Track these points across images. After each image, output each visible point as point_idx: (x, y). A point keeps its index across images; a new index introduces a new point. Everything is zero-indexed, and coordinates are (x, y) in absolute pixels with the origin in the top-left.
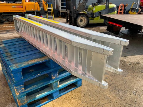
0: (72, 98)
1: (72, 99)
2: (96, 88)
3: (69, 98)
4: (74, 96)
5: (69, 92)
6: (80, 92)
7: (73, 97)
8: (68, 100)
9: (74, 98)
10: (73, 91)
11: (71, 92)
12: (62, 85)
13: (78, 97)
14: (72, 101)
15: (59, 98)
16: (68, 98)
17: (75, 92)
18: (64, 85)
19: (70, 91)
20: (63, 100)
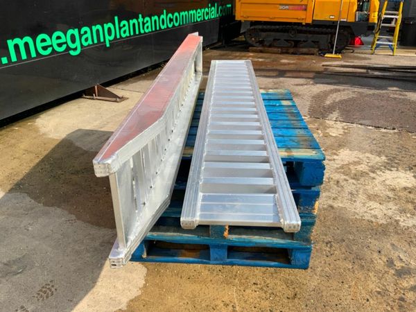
0: (254, 284)
1: (254, 287)
2: (349, 297)
3: (248, 280)
4: (265, 282)
5: (260, 266)
6: (288, 283)
7: (259, 282)
8: (242, 284)
9: (259, 286)
10: (272, 269)
11: (264, 269)
12: (238, 238)
13: (270, 291)
14: (248, 291)
15: (227, 267)
16: (247, 278)
17: (275, 275)
18: (244, 239)
19: (264, 266)
20: (230, 275)
